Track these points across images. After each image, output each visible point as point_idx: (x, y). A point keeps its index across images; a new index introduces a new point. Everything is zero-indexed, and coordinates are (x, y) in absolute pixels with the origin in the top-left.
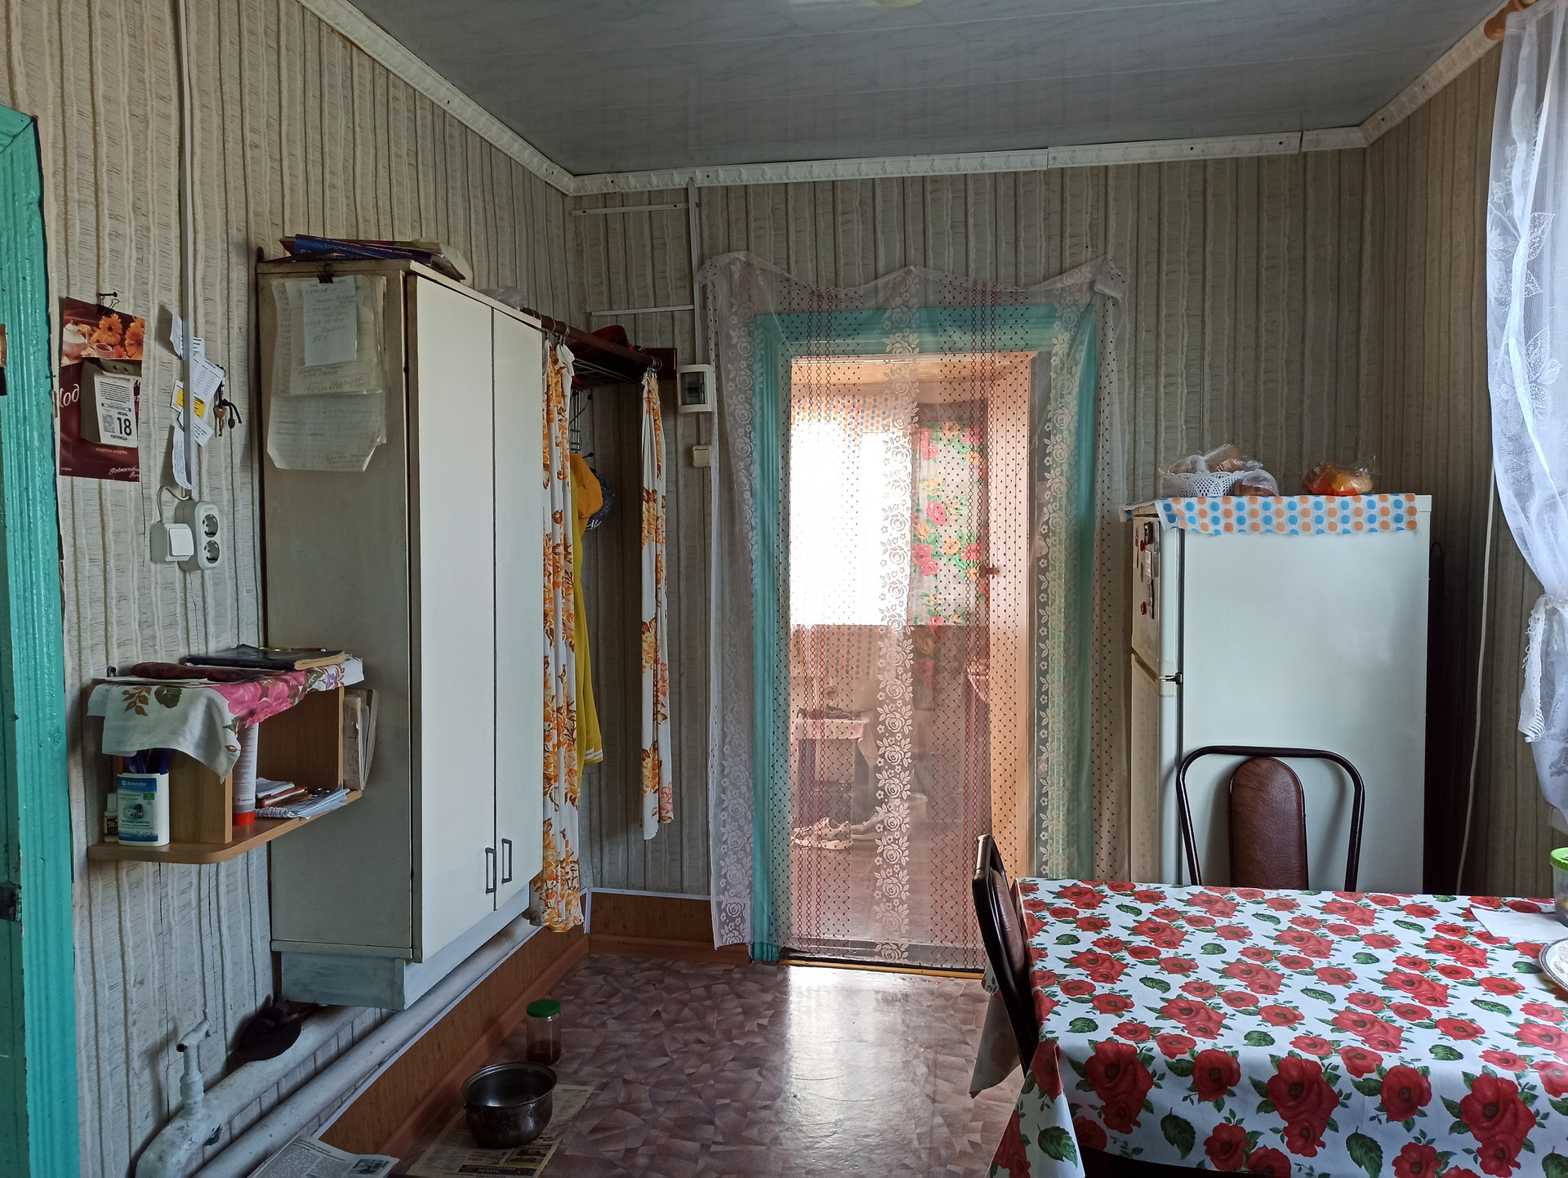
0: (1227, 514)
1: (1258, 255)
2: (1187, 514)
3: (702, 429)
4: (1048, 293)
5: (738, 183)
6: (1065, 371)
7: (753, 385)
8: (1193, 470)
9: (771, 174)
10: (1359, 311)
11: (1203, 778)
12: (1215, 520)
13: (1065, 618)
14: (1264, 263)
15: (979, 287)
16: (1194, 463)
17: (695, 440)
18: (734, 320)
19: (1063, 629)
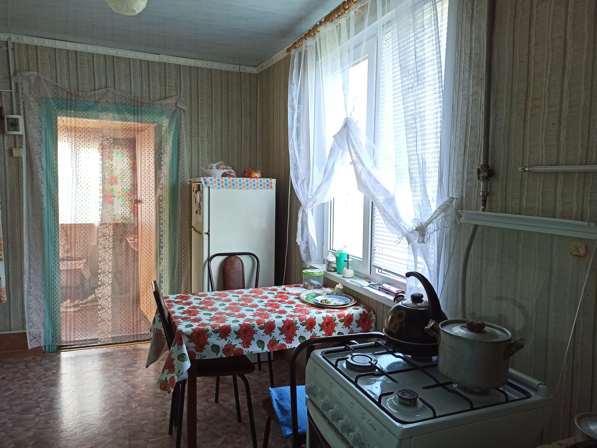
0: (222, 182)
1: (228, 102)
2: (211, 182)
3: (17, 142)
4: (161, 105)
5: (32, 44)
6: (167, 132)
7: (42, 126)
8: (212, 168)
9: (49, 43)
10: (257, 123)
11: (216, 263)
12: (219, 184)
13: (169, 217)
14: (230, 105)
15: (136, 99)
16: (212, 166)
17: (13, 146)
18: (32, 99)
19: (168, 220)
